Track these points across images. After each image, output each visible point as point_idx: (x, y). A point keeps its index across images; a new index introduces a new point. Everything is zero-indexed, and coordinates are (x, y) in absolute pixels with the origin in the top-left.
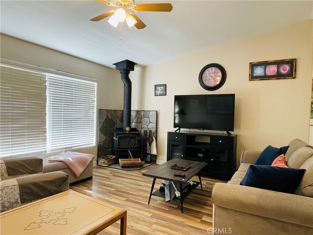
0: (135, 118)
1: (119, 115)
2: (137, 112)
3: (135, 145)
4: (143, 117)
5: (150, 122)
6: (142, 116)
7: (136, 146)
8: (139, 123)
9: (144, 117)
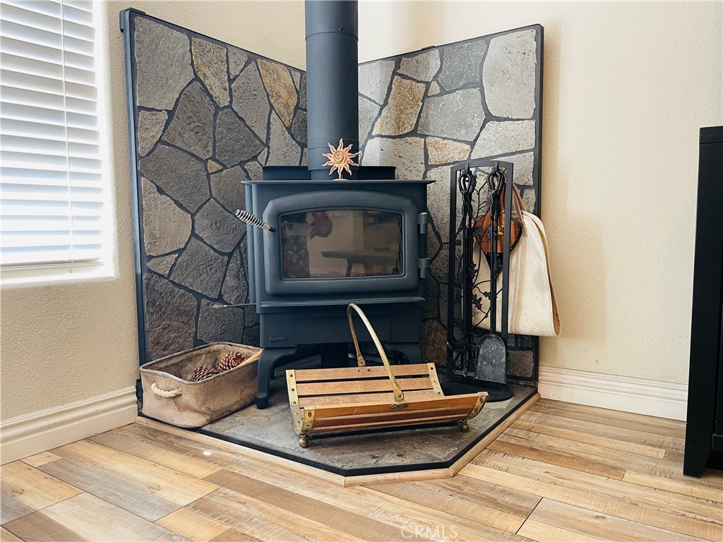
0: (382, 107)
1: (284, 93)
2: (398, 66)
3: (396, 271)
4: (435, 89)
5: (489, 117)
6: (428, 84)
7: (406, 277)
8: (413, 133)
9: (443, 92)
